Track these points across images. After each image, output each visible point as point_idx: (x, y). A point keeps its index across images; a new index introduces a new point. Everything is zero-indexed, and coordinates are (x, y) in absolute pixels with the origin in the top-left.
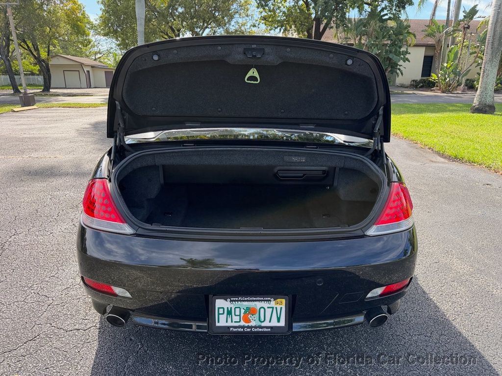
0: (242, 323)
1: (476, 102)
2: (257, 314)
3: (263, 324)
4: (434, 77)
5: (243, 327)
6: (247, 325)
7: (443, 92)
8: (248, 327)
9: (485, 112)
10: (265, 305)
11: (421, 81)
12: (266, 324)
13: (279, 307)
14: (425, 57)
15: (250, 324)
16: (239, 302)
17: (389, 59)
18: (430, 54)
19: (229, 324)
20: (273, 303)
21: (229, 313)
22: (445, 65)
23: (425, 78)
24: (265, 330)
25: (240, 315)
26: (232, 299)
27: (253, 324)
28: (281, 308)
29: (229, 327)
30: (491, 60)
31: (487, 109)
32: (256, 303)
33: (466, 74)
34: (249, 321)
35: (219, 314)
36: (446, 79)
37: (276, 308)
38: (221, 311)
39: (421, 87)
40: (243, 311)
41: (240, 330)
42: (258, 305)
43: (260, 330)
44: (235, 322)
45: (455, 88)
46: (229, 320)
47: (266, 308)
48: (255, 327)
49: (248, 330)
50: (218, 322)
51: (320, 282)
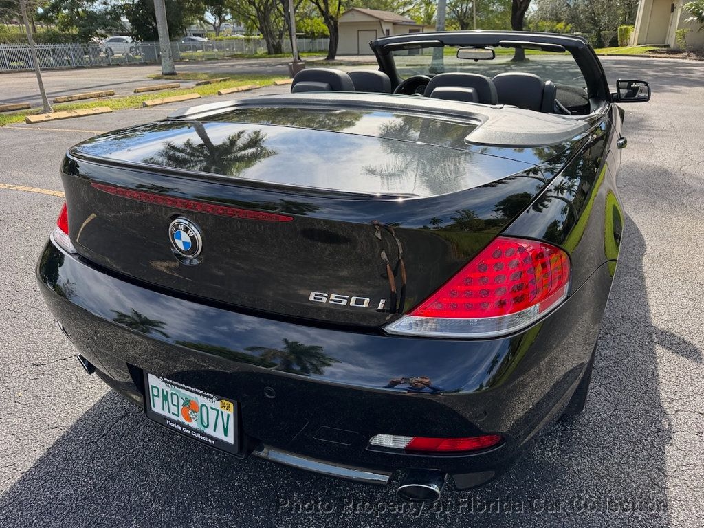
0: (181, 419)
2: (199, 413)
3: (207, 431)
5: (182, 425)
6: (187, 423)
8: (188, 427)
10: (208, 403)
12: (209, 431)
13: (226, 412)
15: (191, 424)
16: (176, 388)
19: (166, 413)
20: (218, 405)
21: (166, 399)
24: (206, 439)
25: (178, 406)
26: (165, 379)
27: (194, 424)
28: (228, 415)
29: (165, 418)
32: (196, 396)
34: (189, 420)
35: (153, 395)
37: (222, 413)
38: (156, 392)
40: (181, 402)
41: (177, 427)
42: (201, 400)
43: (201, 437)
44: (173, 414)
46: (166, 408)
47: (209, 408)
48: (196, 431)
49: (187, 431)
50: (154, 406)
51: (270, 393)
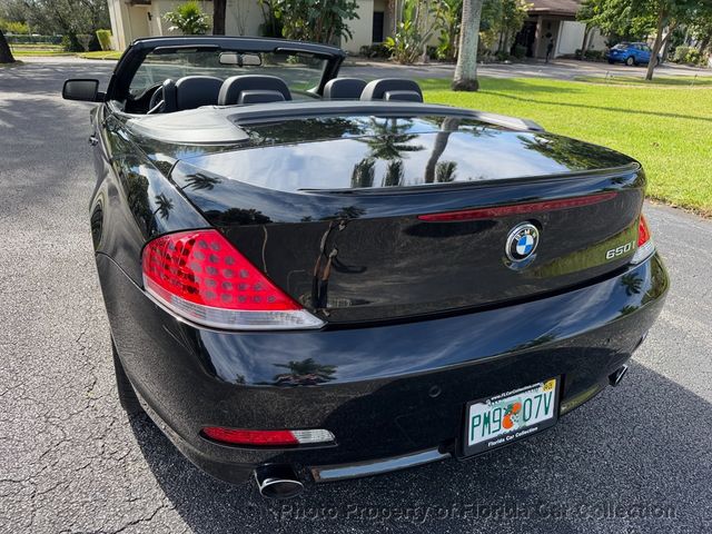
0: (503, 431)
1: (457, 77)
2: (521, 412)
3: (528, 424)
4: (390, 42)
5: (504, 436)
6: (508, 431)
7: (403, 63)
8: (511, 433)
9: (469, 90)
10: (531, 395)
11: (373, 48)
12: (532, 421)
13: (548, 392)
14: (375, 13)
15: (512, 429)
16: (501, 400)
17: (333, 14)
18: (381, 9)
19: (487, 437)
20: (541, 390)
21: (487, 420)
22: (402, 25)
23: (379, 44)
24: (531, 430)
25: (500, 420)
26: (492, 399)
27: (515, 427)
28: (551, 393)
29: (486, 442)
30: (471, 20)
31: (471, 85)
32: (520, 395)
33: (428, 39)
34: (511, 424)
35: (473, 426)
36: (404, 45)
37: (545, 395)
38: (477, 420)
39: (375, 56)
40: (503, 412)
41: (500, 441)
42: (523, 397)
43: (525, 432)
44: (494, 432)
45: (416, 58)
46: (486, 431)
47: (533, 399)
48: (519, 431)
49: (511, 438)
50: (472, 439)
